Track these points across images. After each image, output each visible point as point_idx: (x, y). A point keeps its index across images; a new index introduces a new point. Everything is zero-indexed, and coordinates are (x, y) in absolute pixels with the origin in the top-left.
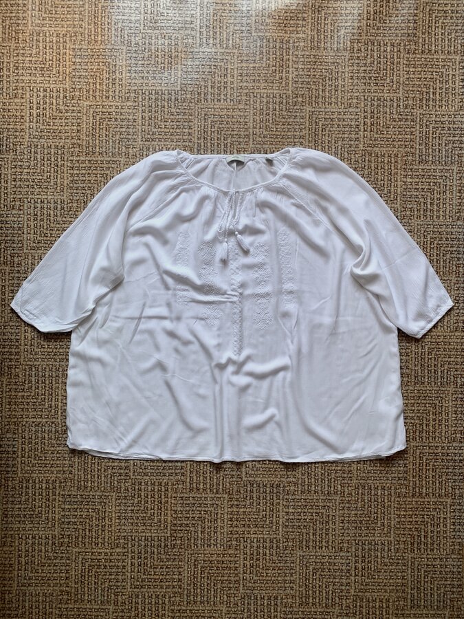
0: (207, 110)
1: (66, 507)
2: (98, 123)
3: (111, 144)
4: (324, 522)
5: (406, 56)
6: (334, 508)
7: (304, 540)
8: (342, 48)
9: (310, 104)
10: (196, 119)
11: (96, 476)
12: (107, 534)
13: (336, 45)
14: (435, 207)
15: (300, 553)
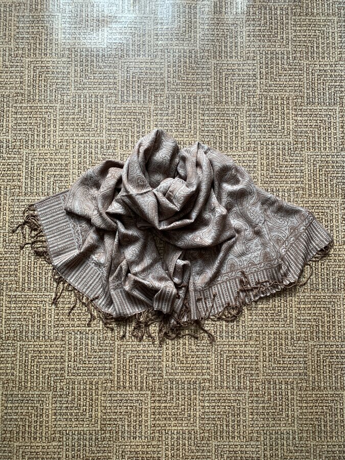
0: (129, 63)
1: (9, 405)
2: (38, 75)
3: (49, 92)
4: (236, 414)
5: (293, 18)
6: (244, 401)
7: (219, 431)
8: (240, 12)
9: (215, 57)
10: (120, 71)
11: (35, 377)
12: (44, 429)
13: (235, 10)
14: (322, 141)
15: (215, 443)
